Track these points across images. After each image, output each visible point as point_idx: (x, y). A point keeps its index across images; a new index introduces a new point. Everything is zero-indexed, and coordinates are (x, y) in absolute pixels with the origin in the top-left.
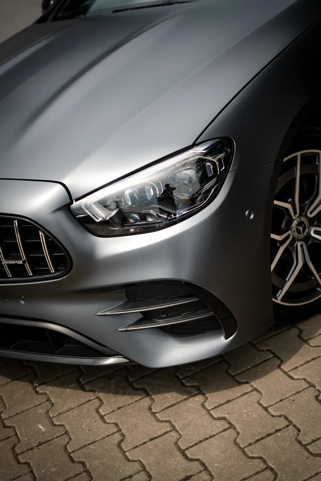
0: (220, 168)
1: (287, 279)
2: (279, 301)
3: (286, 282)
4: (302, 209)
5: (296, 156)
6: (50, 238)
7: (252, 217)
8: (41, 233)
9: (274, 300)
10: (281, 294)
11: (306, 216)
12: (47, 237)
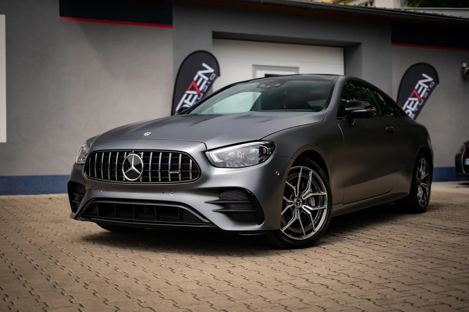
0: (269, 153)
1: (288, 223)
2: (283, 231)
3: (287, 224)
4: (300, 195)
5: (301, 167)
6: (194, 163)
7: (279, 174)
8: (191, 160)
9: (281, 229)
10: (285, 228)
11: (301, 198)
12: (193, 162)
